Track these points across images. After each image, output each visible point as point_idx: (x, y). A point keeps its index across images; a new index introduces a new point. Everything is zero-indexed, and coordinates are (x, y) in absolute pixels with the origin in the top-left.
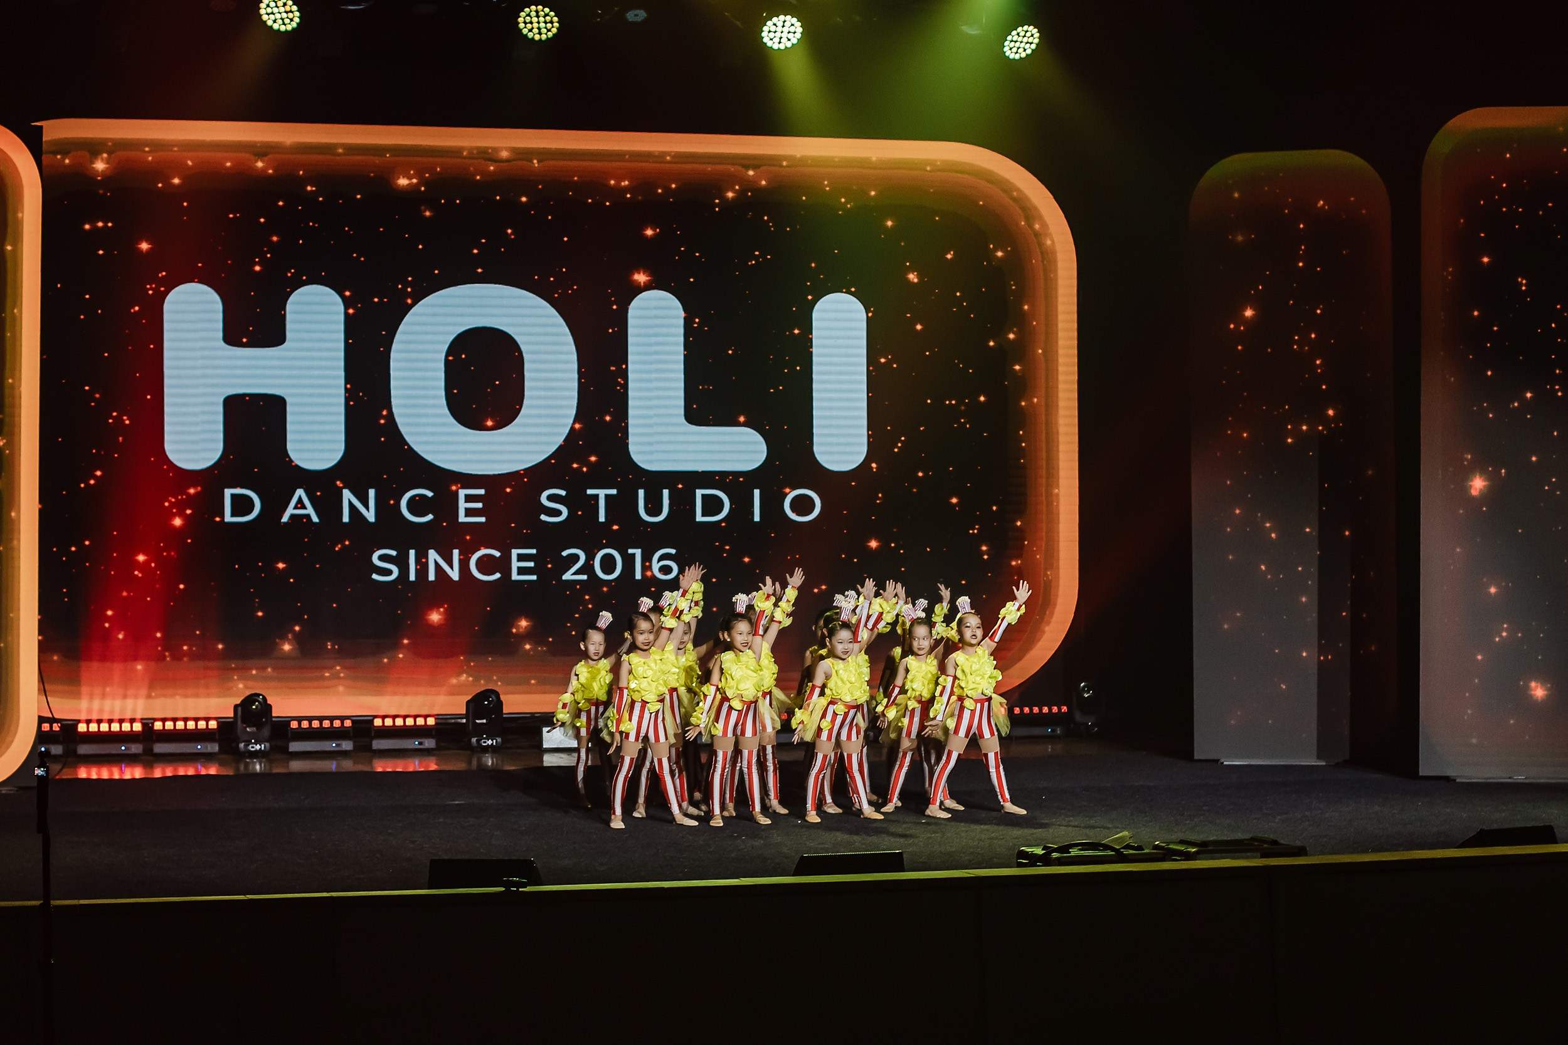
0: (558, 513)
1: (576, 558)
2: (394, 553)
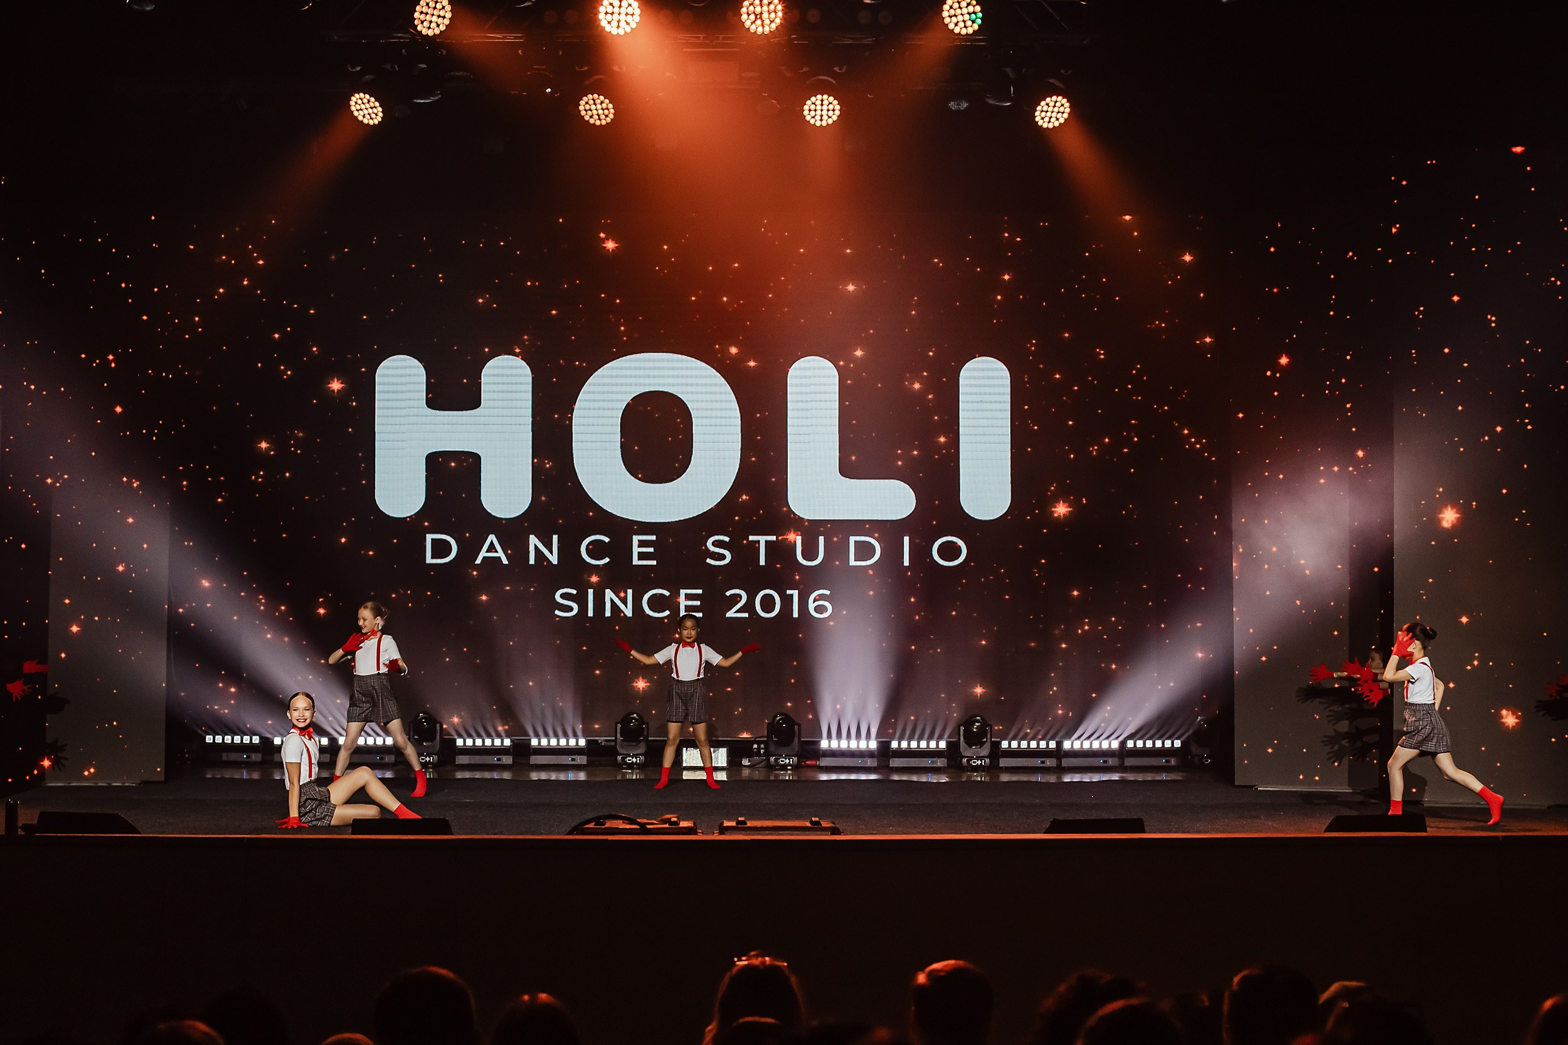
0: (723, 557)
2: (575, 592)
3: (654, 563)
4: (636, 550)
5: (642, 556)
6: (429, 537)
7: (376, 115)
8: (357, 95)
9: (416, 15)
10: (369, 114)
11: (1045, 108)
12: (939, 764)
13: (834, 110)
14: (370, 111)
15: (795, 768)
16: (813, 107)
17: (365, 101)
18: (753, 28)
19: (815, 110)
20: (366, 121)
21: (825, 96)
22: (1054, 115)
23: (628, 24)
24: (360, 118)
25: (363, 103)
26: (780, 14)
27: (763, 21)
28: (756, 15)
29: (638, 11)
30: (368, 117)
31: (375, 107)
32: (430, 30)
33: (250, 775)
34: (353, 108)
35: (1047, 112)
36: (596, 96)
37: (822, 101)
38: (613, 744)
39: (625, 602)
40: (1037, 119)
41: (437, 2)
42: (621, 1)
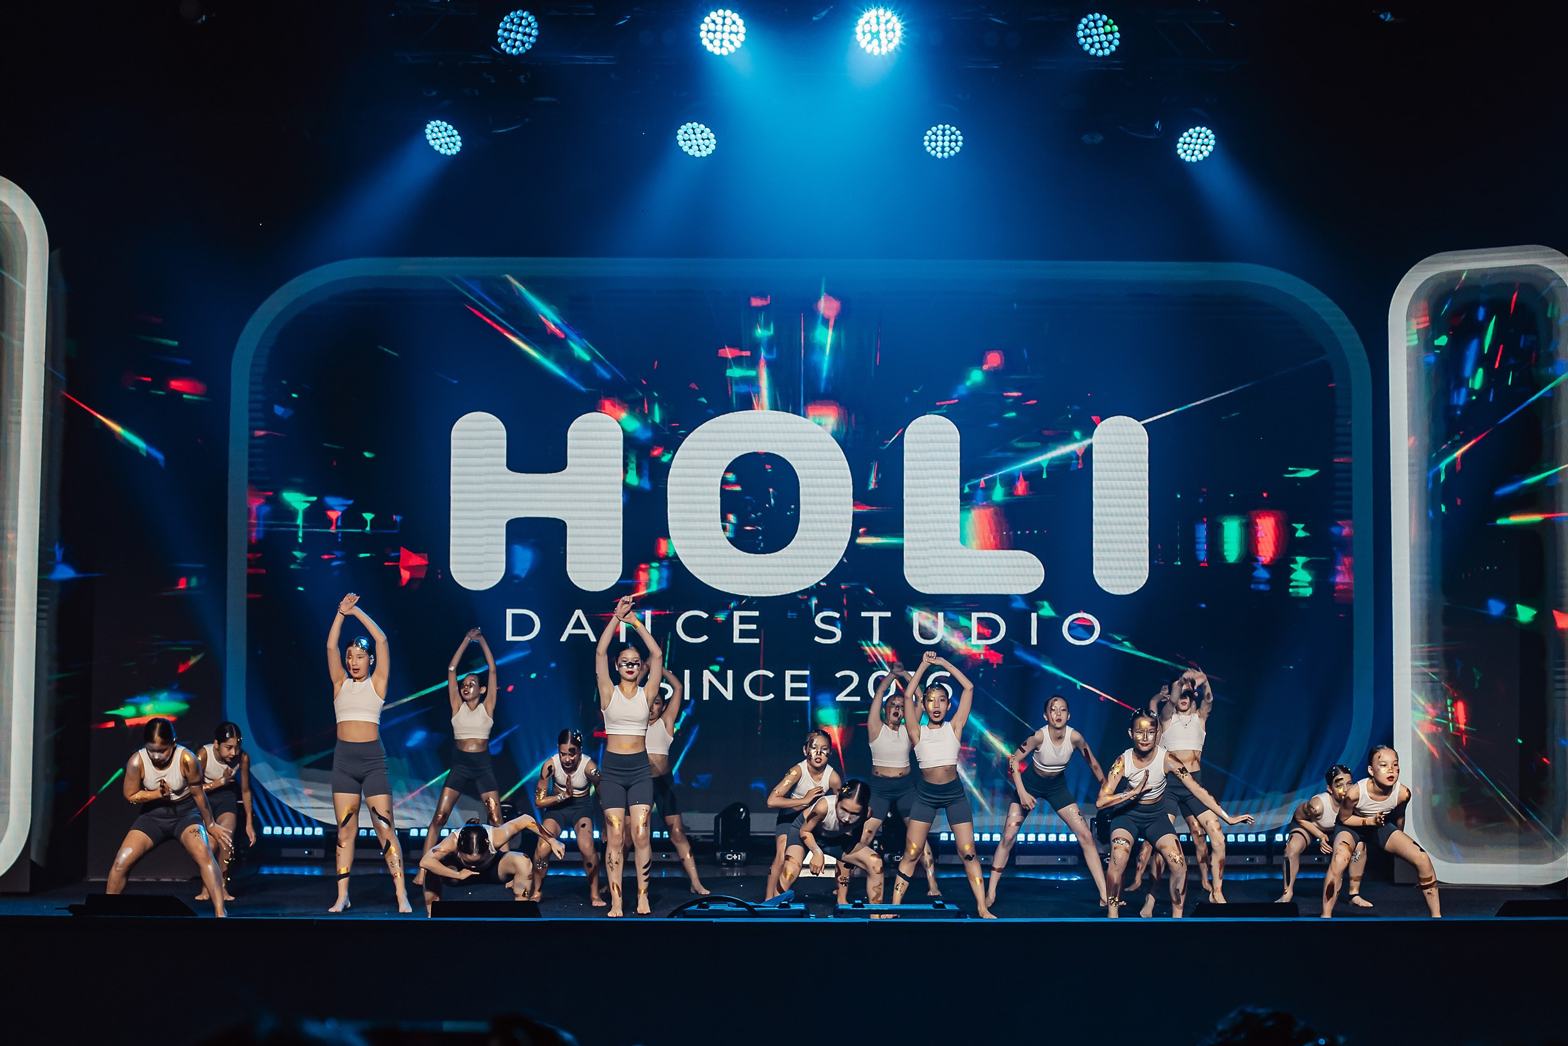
0: (832, 635)
1: (849, 680)
3: (757, 641)
4: (737, 627)
5: (744, 634)
6: (510, 612)
7: (454, 144)
8: (433, 123)
9: (500, 32)
10: (447, 144)
11: (1188, 140)
12: (1069, 862)
13: (956, 141)
14: (448, 139)
16: (933, 137)
17: (442, 129)
18: (869, 49)
19: (936, 141)
20: (442, 151)
21: (947, 126)
22: (1198, 147)
23: (732, 43)
24: (437, 148)
25: (440, 132)
26: (899, 33)
27: (880, 41)
28: (872, 37)
29: (743, 30)
30: (446, 146)
31: (453, 136)
32: (515, 49)
33: (313, 871)
34: (429, 137)
35: (1189, 144)
36: (695, 124)
37: (944, 130)
38: (712, 840)
39: (724, 684)
40: (1180, 151)
41: (522, 18)
42: (724, 18)
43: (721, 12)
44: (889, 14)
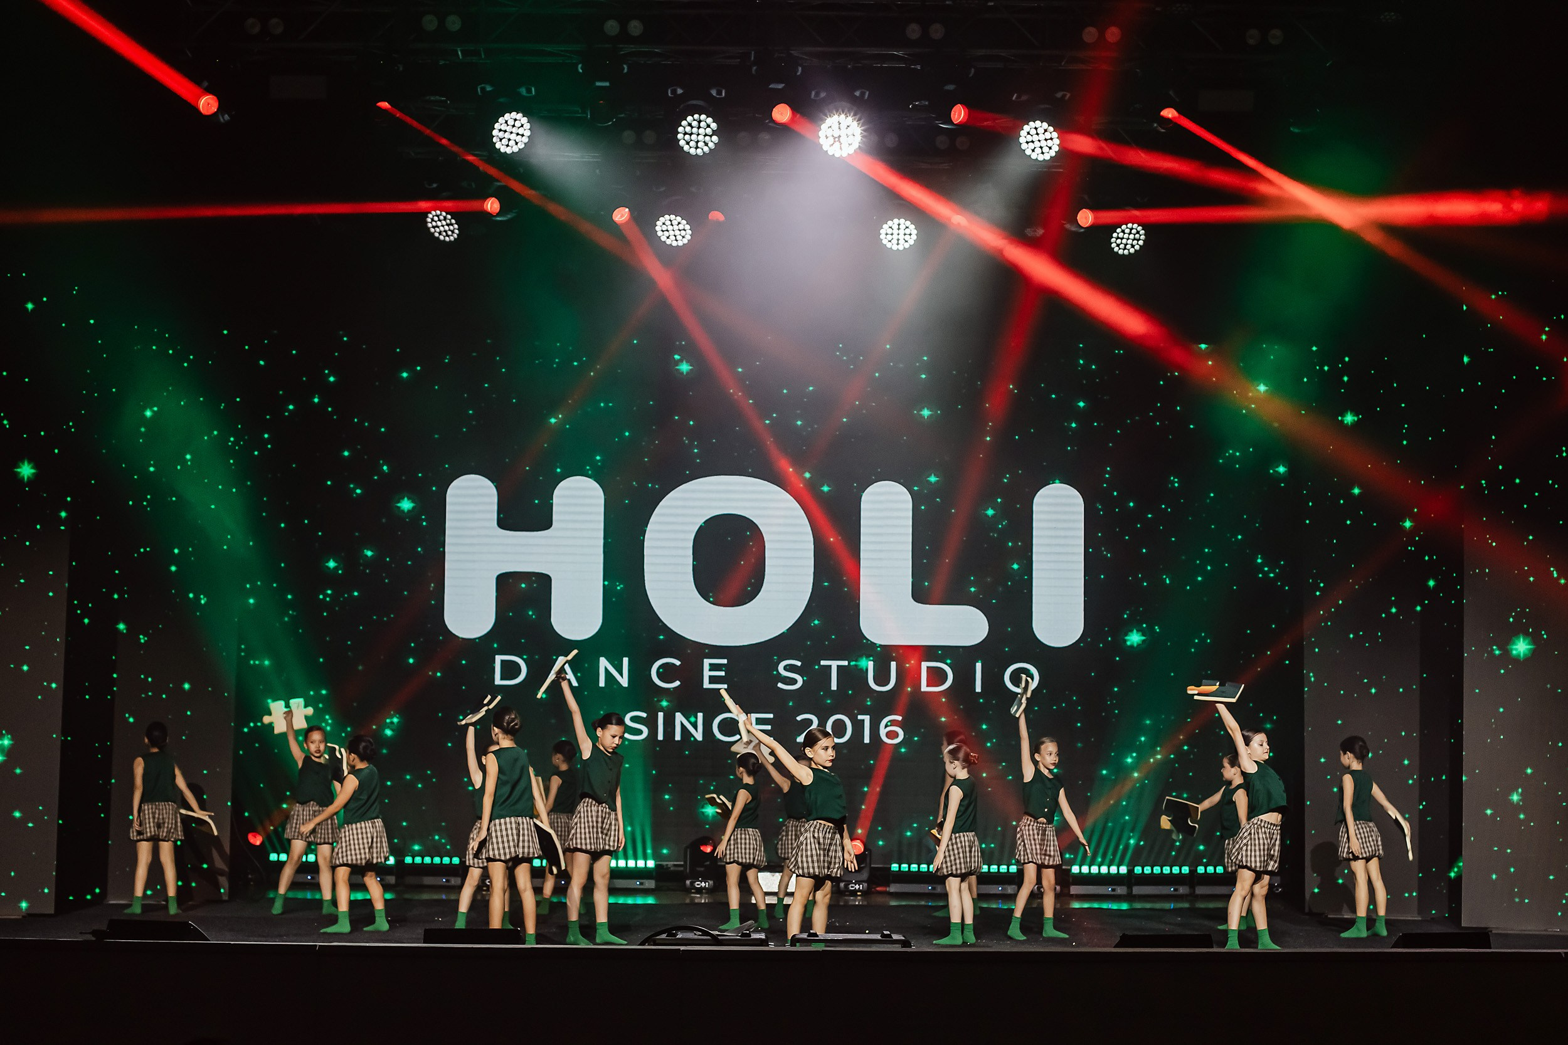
0: (794, 682)
1: (810, 722)
2: (644, 715)
3: (724, 686)
4: (707, 673)
5: (713, 680)
6: (499, 659)
7: (453, 232)
8: (434, 213)
9: (495, 133)
10: (445, 231)
11: (1121, 235)
12: (1009, 891)
13: (910, 235)
14: (447, 228)
15: (865, 893)
16: (890, 231)
17: (441, 218)
18: (830, 153)
19: (892, 234)
20: (442, 238)
21: (902, 221)
22: (1130, 242)
23: (706, 144)
24: (437, 235)
25: (440, 220)
26: (859, 138)
27: (841, 144)
28: (835, 138)
29: (716, 132)
30: (444, 234)
31: (452, 225)
32: (509, 148)
34: (430, 225)
35: (1122, 239)
36: (673, 217)
37: (899, 225)
38: (682, 869)
39: (695, 726)
40: (1113, 245)
41: (515, 120)
42: (700, 122)
43: (696, 116)
44: (850, 119)
